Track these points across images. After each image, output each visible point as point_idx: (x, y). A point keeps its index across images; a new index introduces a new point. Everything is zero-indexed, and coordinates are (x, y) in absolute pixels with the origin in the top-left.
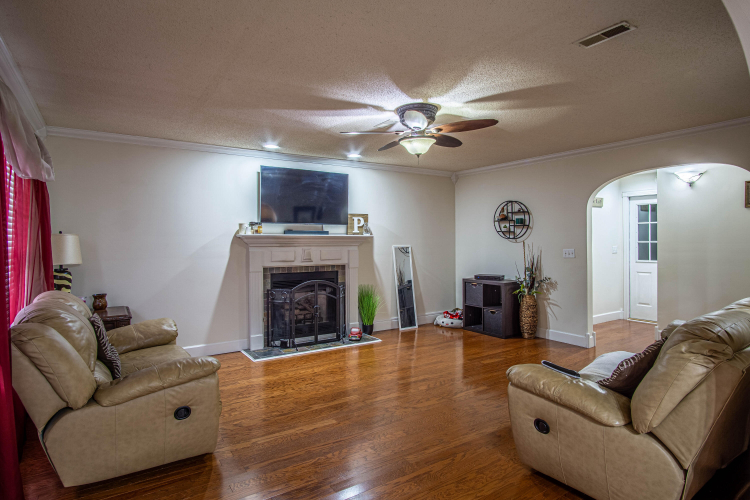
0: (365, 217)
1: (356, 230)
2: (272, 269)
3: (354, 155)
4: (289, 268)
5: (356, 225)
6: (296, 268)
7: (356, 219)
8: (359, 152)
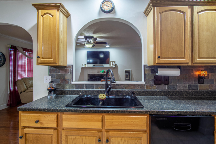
0: (114, 62)
1: (112, 65)
2: (90, 74)
3: (108, 46)
4: (94, 74)
5: (112, 64)
6: (96, 74)
7: (112, 62)
8: (109, 45)
